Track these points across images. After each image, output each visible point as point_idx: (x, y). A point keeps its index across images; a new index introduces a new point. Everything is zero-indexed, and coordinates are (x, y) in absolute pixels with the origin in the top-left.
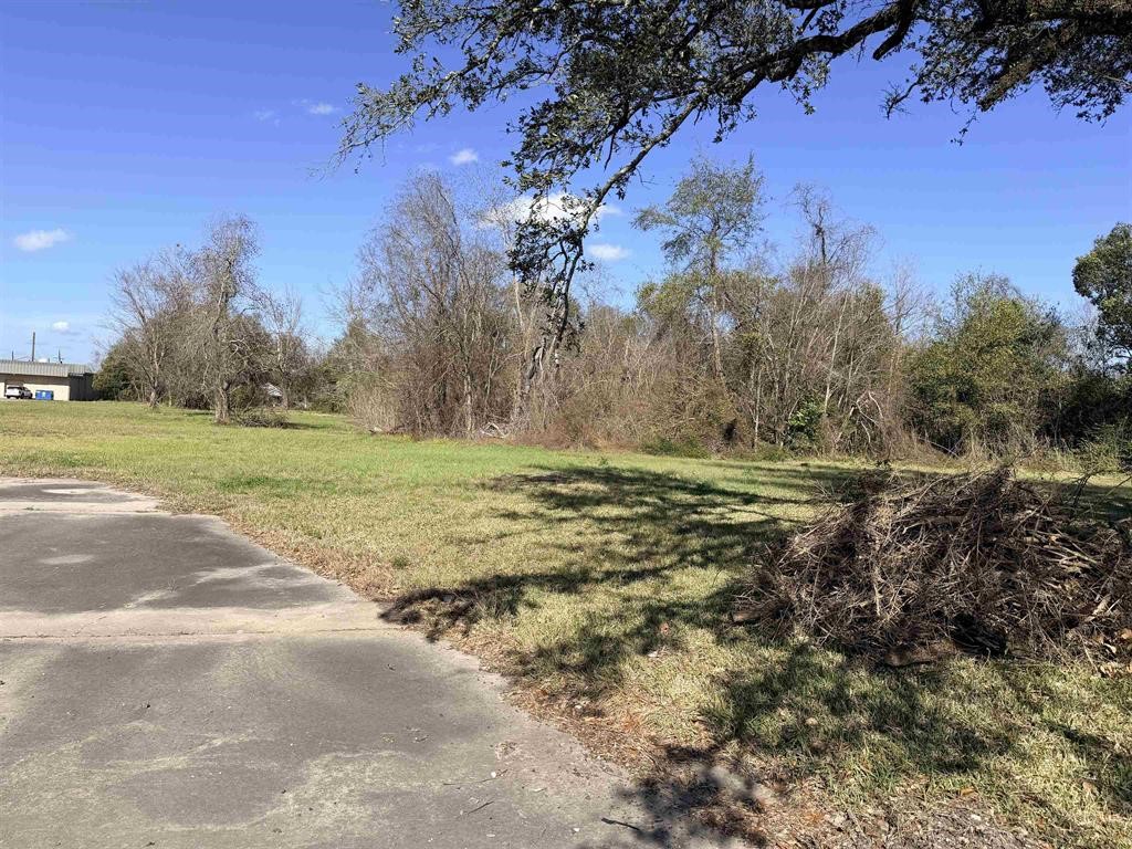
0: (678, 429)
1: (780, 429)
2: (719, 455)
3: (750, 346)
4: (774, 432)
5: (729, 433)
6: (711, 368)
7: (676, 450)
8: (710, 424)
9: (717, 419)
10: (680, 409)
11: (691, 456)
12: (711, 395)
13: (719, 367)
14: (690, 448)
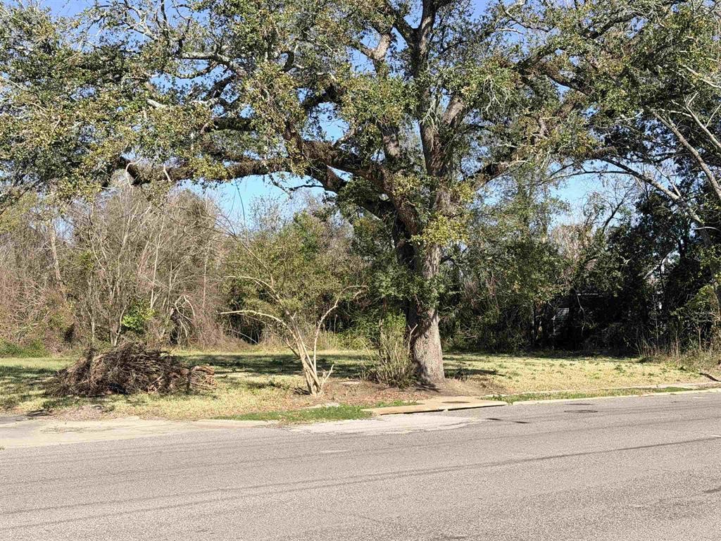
0: (22, 334)
1: (114, 329)
2: (59, 354)
3: (87, 260)
4: (109, 332)
5: (69, 335)
6: (52, 281)
7: (21, 352)
8: (52, 329)
9: (57, 324)
10: (24, 315)
11: (33, 356)
12: (52, 303)
13: (59, 277)
14: (33, 349)
